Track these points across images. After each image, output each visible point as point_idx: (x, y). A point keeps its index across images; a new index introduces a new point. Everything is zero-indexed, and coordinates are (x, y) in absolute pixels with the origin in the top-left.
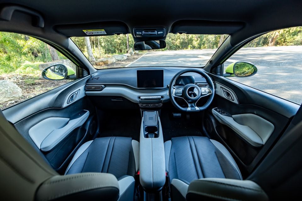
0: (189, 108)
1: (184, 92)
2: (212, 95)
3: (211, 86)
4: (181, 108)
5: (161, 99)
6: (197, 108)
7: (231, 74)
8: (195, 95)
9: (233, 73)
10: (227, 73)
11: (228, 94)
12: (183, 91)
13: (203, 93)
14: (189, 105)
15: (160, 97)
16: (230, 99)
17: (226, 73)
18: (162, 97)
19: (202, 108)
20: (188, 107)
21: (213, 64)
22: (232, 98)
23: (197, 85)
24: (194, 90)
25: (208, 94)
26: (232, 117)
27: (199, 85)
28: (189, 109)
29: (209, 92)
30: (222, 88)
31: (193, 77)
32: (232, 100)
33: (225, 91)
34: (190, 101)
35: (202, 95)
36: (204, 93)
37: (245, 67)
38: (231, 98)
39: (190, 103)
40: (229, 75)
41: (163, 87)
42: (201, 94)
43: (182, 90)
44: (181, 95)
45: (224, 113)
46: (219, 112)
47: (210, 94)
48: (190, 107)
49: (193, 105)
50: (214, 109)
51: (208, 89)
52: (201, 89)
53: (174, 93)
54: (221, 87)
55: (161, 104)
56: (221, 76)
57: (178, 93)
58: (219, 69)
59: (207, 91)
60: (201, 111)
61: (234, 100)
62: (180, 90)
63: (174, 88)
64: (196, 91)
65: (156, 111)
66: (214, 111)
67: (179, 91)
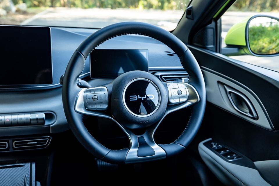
0: (131, 150)
1: (113, 97)
2: (198, 104)
3: (194, 79)
4: (104, 151)
5: (47, 123)
6: (158, 150)
7: (240, 47)
8: (150, 106)
9: (245, 44)
10: (229, 46)
11: (239, 101)
12: (110, 95)
13: (173, 101)
14: (133, 141)
15: (43, 116)
16: (245, 114)
17: (227, 47)
18: (50, 116)
19: (173, 148)
20: (127, 145)
21: (196, 19)
22: (251, 112)
23: (157, 76)
24: (146, 92)
25: (188, 104)
26: (254, 167)
27: (161, 76)
28: (133, 153)
29: (192, 96)
30: (223, 84)
31: (144, 54)
32: (254, 118)
33: (230, 93)
34: (135, 127)
35: (170, 106)
36: (177, 101)
37: (262, 36)
38: (248, 111)
39: (136, 132)
40: (235, 50)
41: (51, 82)
42: (169, 102)
43: (106, 92)
44: (105, 106)
45: (231, 153)
46: (217, 151)
47: (194, 101)
48: (135, 147)
49: (146, 139)
50: (204, 144)
51: (188, 87)
52: (166, 86)
53: (80, 100)
54: (219, 82)
55: (48, 140)
56: (216, 52)
57: (94, 101)
58: (210, 33)
59: (186, 92)
60: (168, 158)
61: (257, 119)
62: (101, 90)
63: (82, 86)
64: (152, 94)
65: (28, 165)
66: (203, 150)
67: (98, 94)
